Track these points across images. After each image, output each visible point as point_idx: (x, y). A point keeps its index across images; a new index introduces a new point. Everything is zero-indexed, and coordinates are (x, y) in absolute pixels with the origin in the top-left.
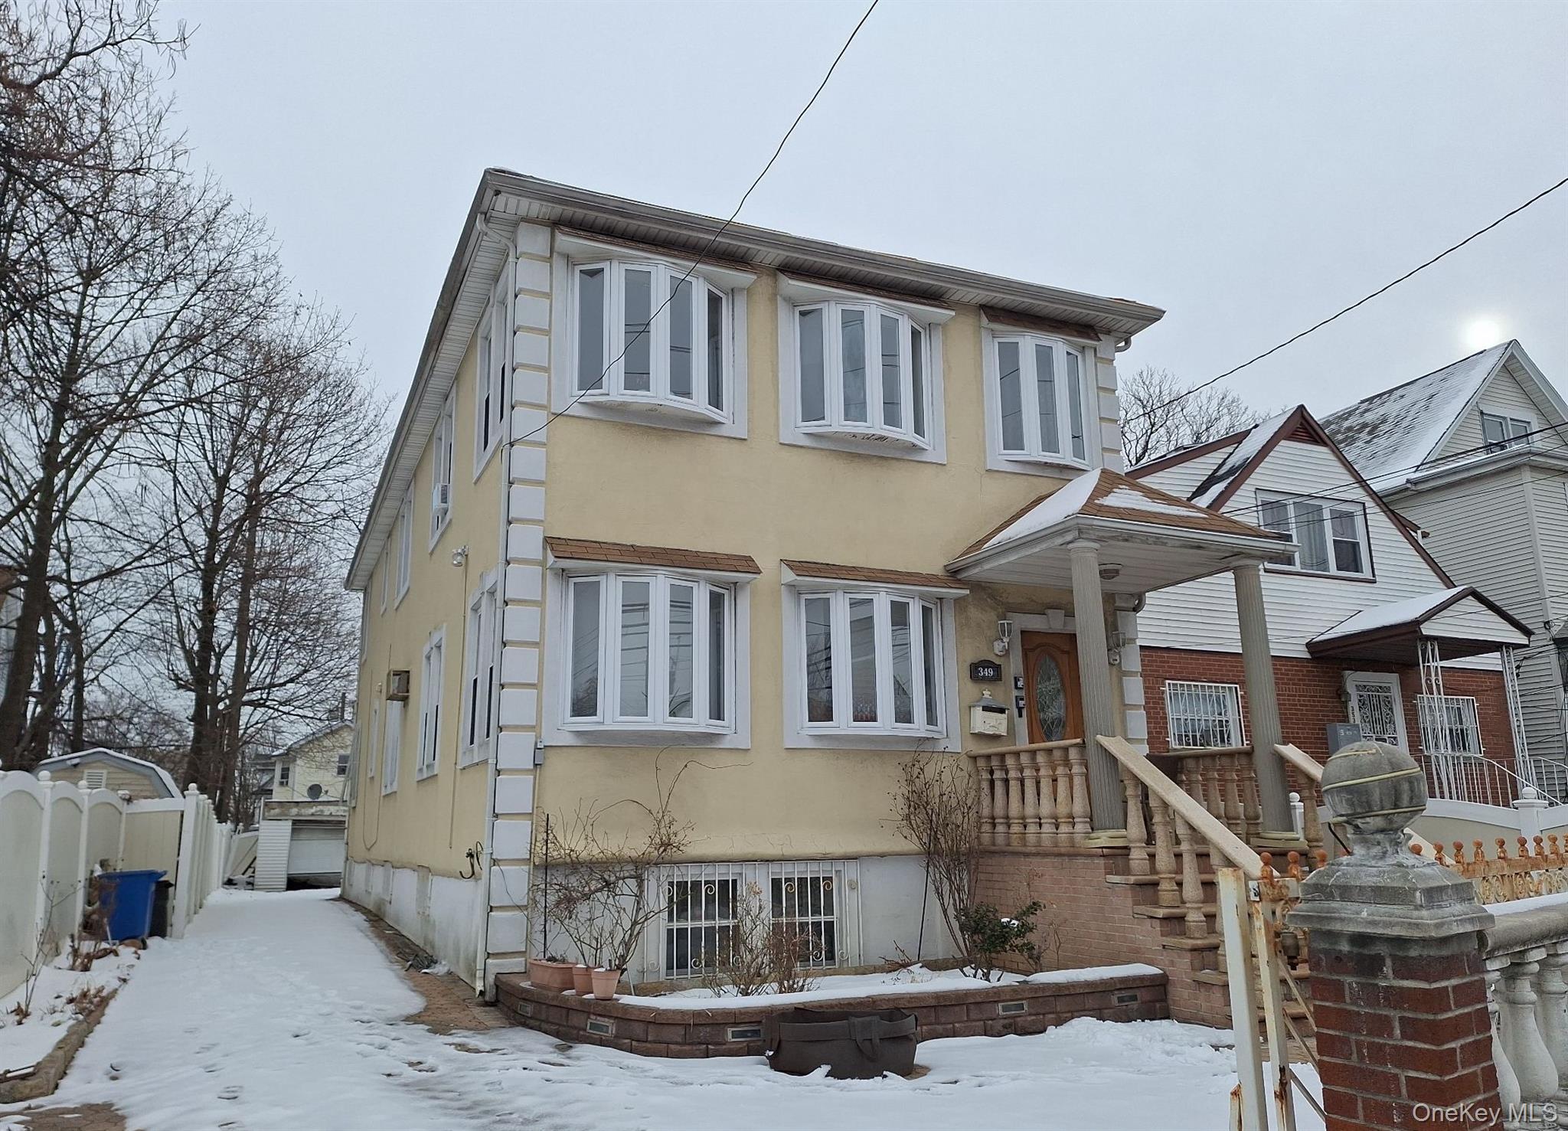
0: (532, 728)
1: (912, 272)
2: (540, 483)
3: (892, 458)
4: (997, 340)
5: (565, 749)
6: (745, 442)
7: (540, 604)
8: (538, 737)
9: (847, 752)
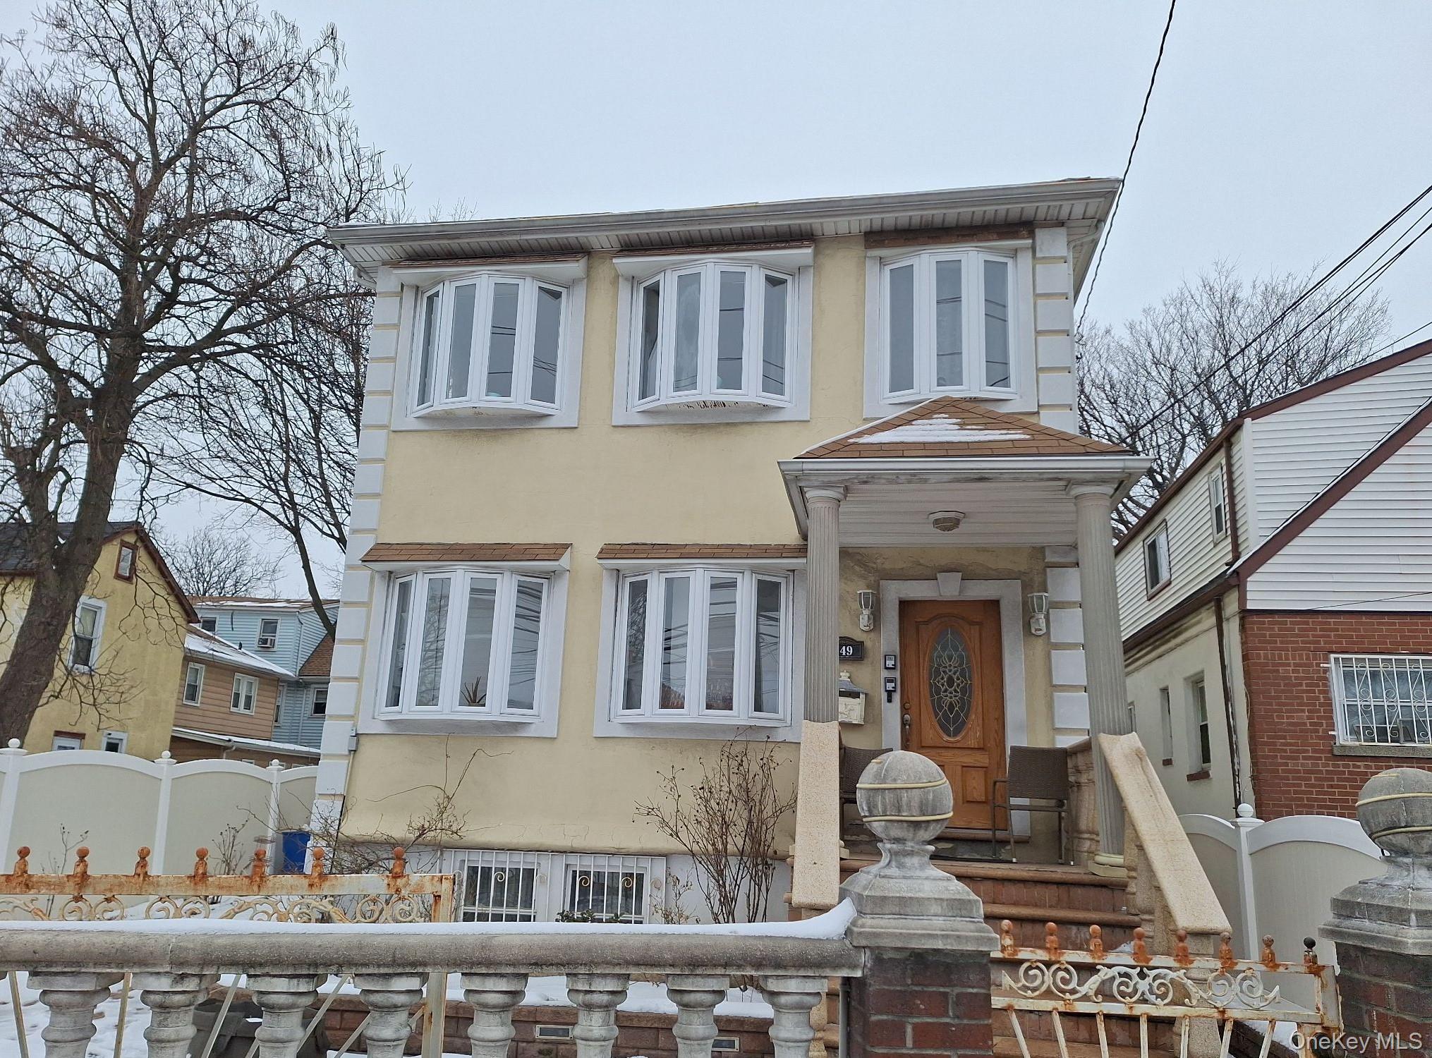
0: (351, 717)
1: (755, 217)
2: (377, 495)
3: (743, 423)
4: (887, 269)
5: (377, 736)
6: (576, 430)
7: (367, 604)
8: (355, 725)
9: (666, 741)
